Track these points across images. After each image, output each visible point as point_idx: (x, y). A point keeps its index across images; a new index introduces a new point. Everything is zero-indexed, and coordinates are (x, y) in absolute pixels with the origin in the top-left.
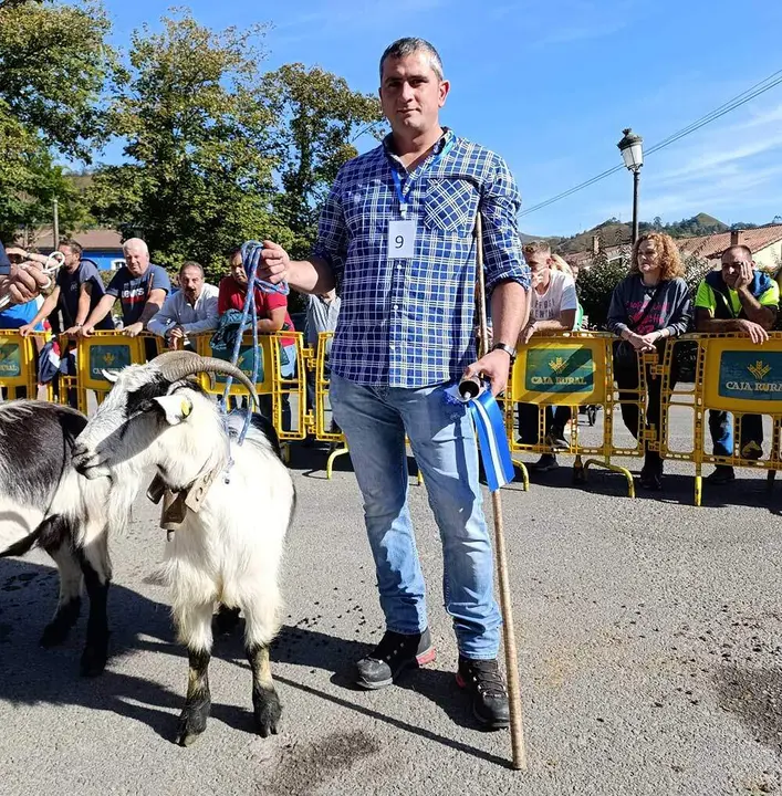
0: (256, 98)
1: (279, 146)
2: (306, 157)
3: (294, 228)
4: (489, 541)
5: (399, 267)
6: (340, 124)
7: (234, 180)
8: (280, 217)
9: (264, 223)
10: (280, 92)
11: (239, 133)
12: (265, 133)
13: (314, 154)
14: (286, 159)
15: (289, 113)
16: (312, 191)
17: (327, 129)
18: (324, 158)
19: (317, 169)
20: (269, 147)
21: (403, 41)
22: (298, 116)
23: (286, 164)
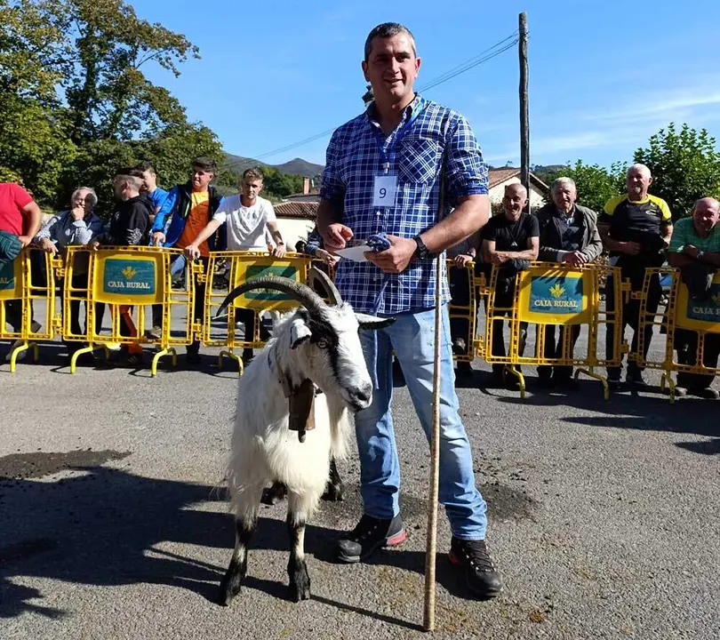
0: (41, 14)
1: (64, 62)
2: (91, 74)
3: (77, 142)
4: (467, 439)
5: (378, 213)
6: (128, 48)
7: (15, 90)
8: (63, 130)
9: (46, 135)
10: (66, 11)
11: (22, 46)
12: (49, 48)
13: (101, 73)
14: (71, 75)
15: (75, 32)
16: (97, 109)
17: (115, 50)
18: (111, 78)
19: (103, 88)
20: (53, 62)
21: (390, 25)
22: (85, 36)
23: (71, 80)
